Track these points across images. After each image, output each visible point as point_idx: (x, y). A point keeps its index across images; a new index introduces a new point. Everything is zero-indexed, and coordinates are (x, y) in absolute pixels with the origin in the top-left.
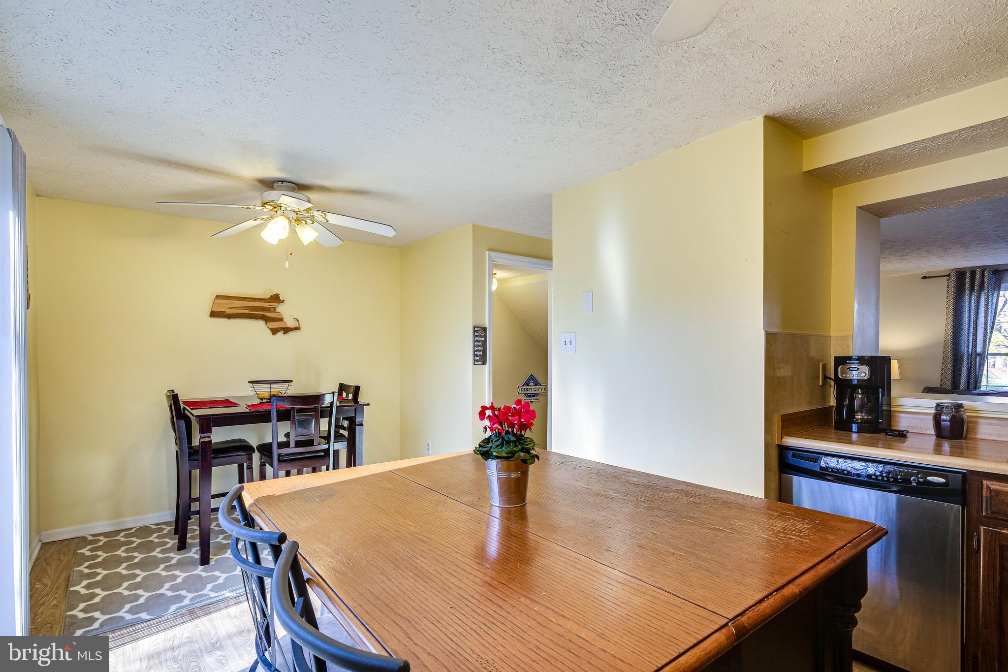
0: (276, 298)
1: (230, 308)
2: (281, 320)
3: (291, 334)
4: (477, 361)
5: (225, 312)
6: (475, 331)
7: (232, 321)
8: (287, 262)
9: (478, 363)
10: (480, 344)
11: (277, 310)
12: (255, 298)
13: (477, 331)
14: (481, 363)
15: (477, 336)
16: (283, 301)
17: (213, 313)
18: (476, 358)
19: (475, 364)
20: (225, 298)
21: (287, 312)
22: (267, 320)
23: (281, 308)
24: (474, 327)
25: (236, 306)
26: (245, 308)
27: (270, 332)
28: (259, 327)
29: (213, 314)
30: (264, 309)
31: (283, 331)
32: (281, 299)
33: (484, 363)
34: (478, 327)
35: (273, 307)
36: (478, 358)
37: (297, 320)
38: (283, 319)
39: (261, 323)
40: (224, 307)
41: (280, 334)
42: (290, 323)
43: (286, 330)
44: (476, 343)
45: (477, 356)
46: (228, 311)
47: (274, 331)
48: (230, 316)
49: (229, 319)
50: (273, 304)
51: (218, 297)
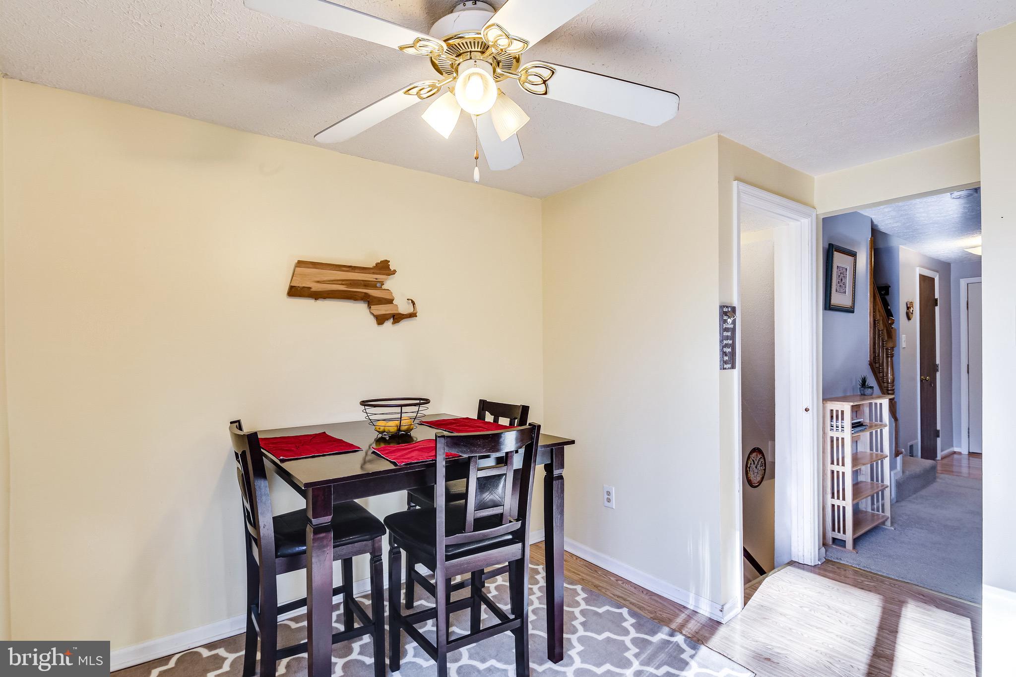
0: (384, 268)
1: (318, 282)
2: (390, 301)
3: (404, 324)
4: (725, 363)
5: (310, 288)
6: (722, 313)
7: (321, 303)
8: (476, 169)
9: (727, 366)
10: (729, 334)
11: (386, 286)
12: (355, 267)
13: (726, 313)
15: (725, 321)
16: (394, 272)
17: (293, 290)
18: (724, 358)
19: (724, 369)
20: (311, 266)
21: (399, 290)
22: (370, 301)
23: (391, 284)
24: (722, 307)
25: (326, 279)
26: (340, 282)
27: (373, 321)
28: (359, 314)
29: (294, 292)
30: (366, 284)
31: (392, 320)
32: (392, 268)
33: (733, 367)
34: (726, 307)
35: (379, 282)
36: (726, 358)
37: (413, 303)
38: (393, 300)
39: (361, 308)
40: (310, 280)
41: (388, 324)
42: (403, 307)
43: (397, 318)
44: (724, 334)
45: (726, 355)
46: (316, 287)
47: (381, 320)
48: (317, 296)
49: (316, 299)
50: (380, 277)
51: (300, 264)
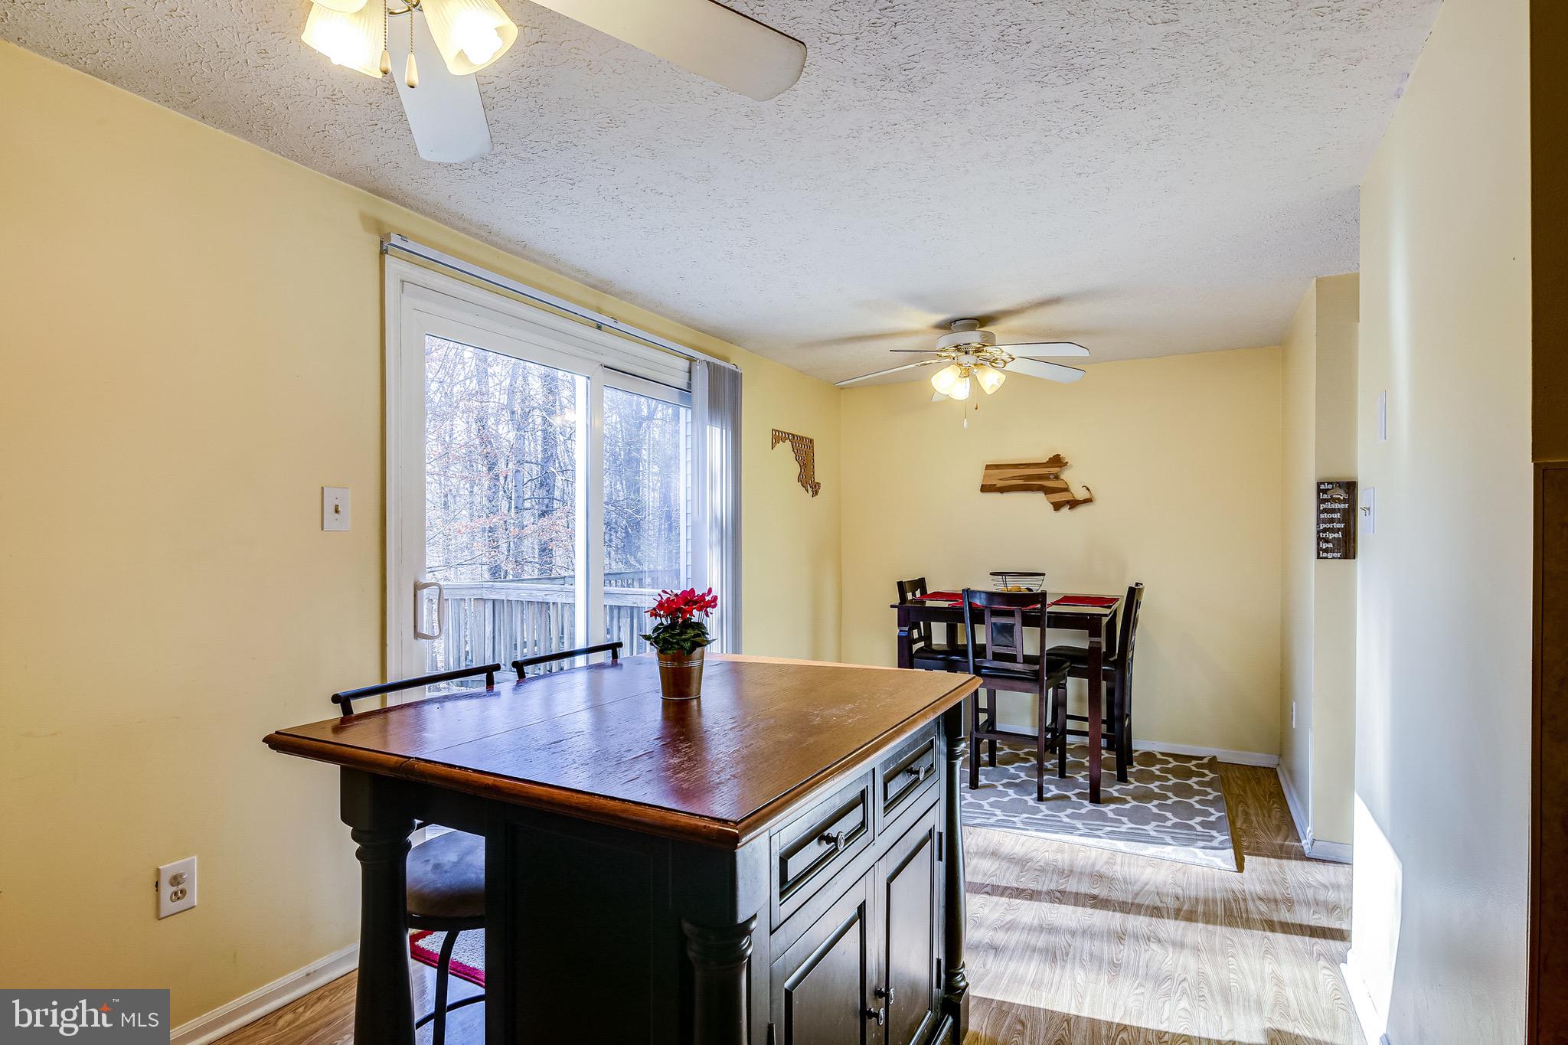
0: (1057, 461)
1: (1001, 479)
2: (1066, 490)
3: (1081, 510)
4: (1326, 550)
5: (996, 485)
6: (1319, 491)
7: (1005, 495)
9: (1330, 555)
10: (1337, 516)
11: (1063, 477)
12: (1029, 463)
13: (1325, 491)
14: (1339, 555)
15: (1324, 501)
16: (1069, 464)
17: (985, 487)
18: (1324, 546)
19: (1319, 558)
20: (999, 467)
21: (1074, 479)
22: (1047, 491)
23: (1067, 475)
24: (1319, 484)
25: (1009, 476)
26: (1018, 478)
27: (1052, 508)
28: (1038, 502)
29: (985, 489)
30: (1041, 477)
31: (1069, 506)
32: (1065, 461)
33: (1350, 555)
34: (1328, 483)
35: (1054, 474)
36: (1330, 545)
37: (1088, 489)
38: (1069, 489)
39: (1040, 497)
40: (999, 478)
41: (1065, 510)
42: (1080, 494)
43: (1074, 504)
44: (1322, 516)
45: (1327, 542)
46: (1000, 484)
47: (1057, 506)
48: (1002, 490)
49: (1002, 492)
50: (1055, 470)
51: (988, 467)
